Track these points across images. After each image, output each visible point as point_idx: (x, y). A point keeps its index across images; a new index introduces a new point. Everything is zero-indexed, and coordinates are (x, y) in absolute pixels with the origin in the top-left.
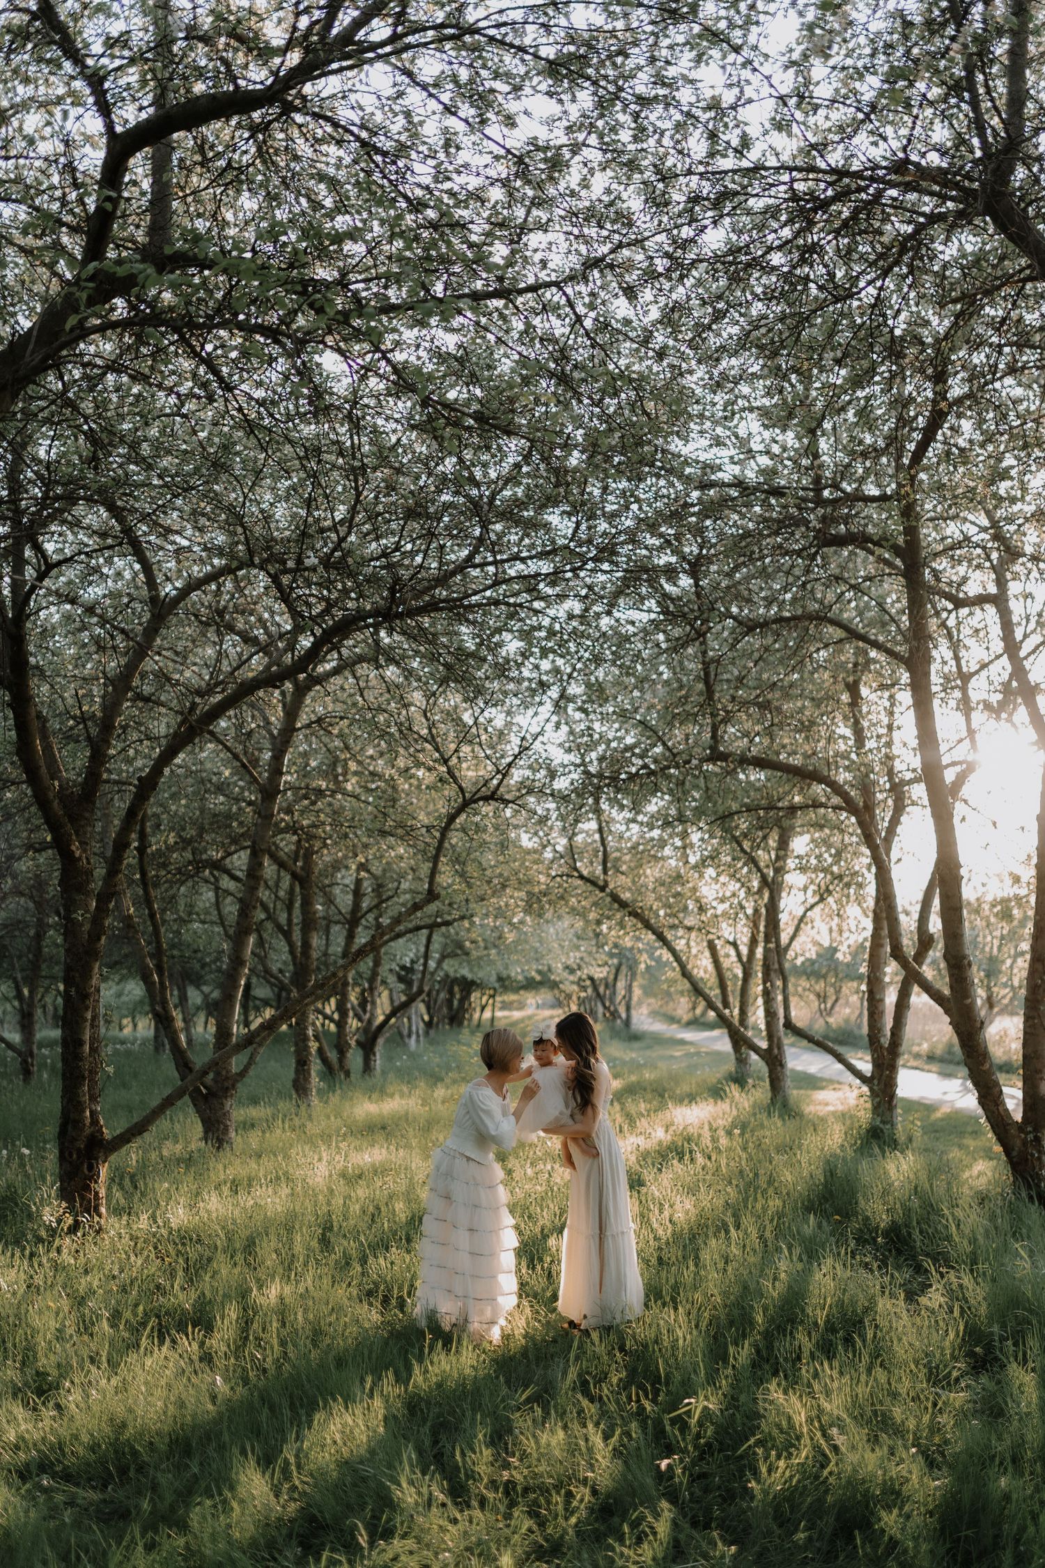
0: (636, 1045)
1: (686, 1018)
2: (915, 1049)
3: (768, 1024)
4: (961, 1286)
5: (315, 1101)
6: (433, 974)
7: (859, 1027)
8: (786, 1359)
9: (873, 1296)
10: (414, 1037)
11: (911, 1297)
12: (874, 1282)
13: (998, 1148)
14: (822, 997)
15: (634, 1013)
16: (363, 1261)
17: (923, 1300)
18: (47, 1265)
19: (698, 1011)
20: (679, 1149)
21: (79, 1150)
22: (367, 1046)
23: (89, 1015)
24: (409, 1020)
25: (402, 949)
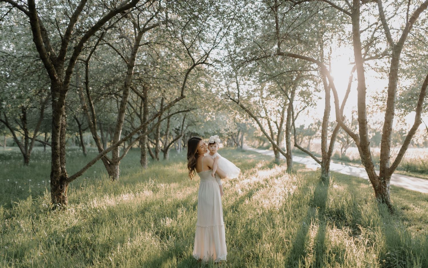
1: (258, 146)
3: (287, 146)
5: (147, 167)
6: (185, 131)
10: (179, 150)
15: (243, 144)
19: (261, 145)
21: (57, 181)
22: (165, 151)
23: (59, 134)
24: (178, 144)
25: (176, 123)
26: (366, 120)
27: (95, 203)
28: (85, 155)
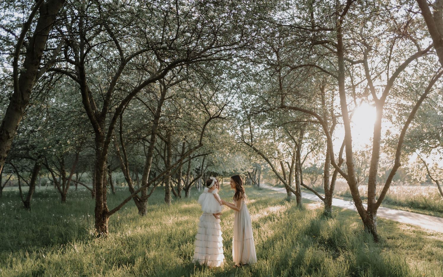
0: (261, 191)
1: (275, 185)
2: (337, 193)
3: (296, 184)
4: (349, 255)
5: (171, 204)
6: (204, 170)
7: (322, 187)
8: (298, 275)
9: (324, 258)
10: (200, 188)
11: (334, 258)
12: (324, 254)
13: (360, 218)
14: (312, 179)
15: (260, 183)
16: (179, 246)
17: (338, 259)
18: (90, 246)
19: (278, 183)
20: (270, 218)
21: (100, 214)
22: (186, 190)
23: (103, 177)
24: (198, 183)
25: (197, 164)
26: (352, 163)
27: (129, 233)
28: (113, 193)
